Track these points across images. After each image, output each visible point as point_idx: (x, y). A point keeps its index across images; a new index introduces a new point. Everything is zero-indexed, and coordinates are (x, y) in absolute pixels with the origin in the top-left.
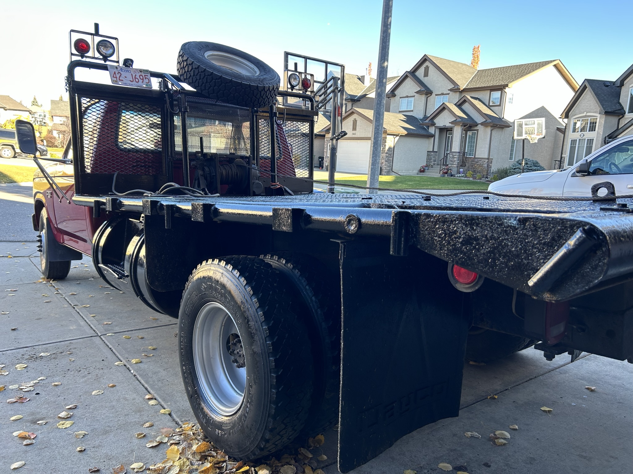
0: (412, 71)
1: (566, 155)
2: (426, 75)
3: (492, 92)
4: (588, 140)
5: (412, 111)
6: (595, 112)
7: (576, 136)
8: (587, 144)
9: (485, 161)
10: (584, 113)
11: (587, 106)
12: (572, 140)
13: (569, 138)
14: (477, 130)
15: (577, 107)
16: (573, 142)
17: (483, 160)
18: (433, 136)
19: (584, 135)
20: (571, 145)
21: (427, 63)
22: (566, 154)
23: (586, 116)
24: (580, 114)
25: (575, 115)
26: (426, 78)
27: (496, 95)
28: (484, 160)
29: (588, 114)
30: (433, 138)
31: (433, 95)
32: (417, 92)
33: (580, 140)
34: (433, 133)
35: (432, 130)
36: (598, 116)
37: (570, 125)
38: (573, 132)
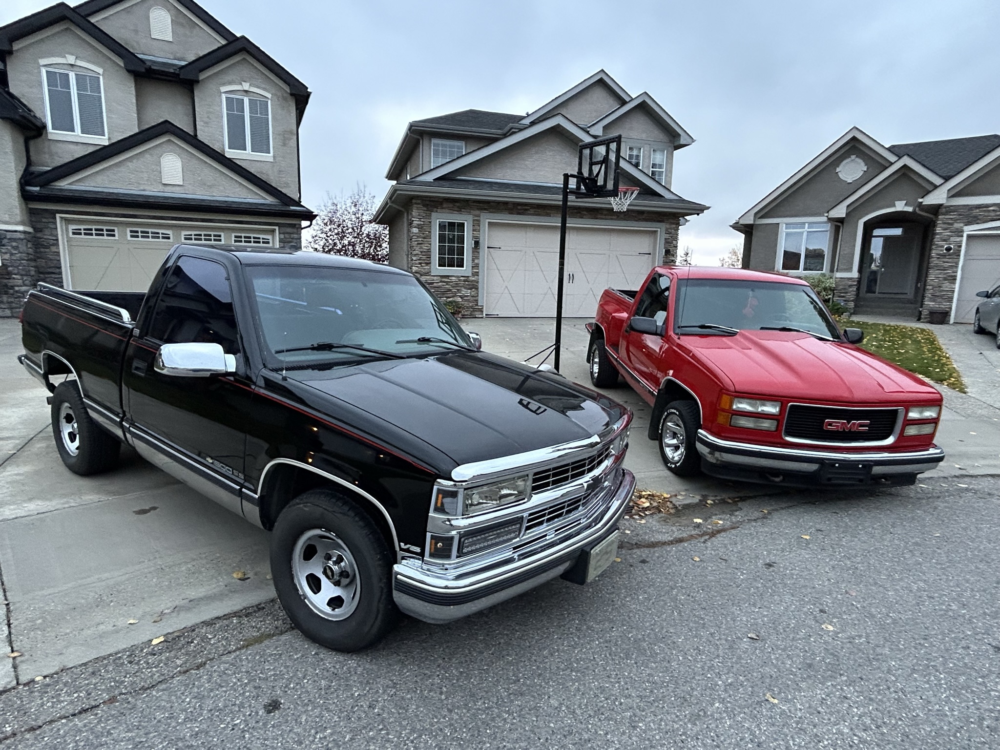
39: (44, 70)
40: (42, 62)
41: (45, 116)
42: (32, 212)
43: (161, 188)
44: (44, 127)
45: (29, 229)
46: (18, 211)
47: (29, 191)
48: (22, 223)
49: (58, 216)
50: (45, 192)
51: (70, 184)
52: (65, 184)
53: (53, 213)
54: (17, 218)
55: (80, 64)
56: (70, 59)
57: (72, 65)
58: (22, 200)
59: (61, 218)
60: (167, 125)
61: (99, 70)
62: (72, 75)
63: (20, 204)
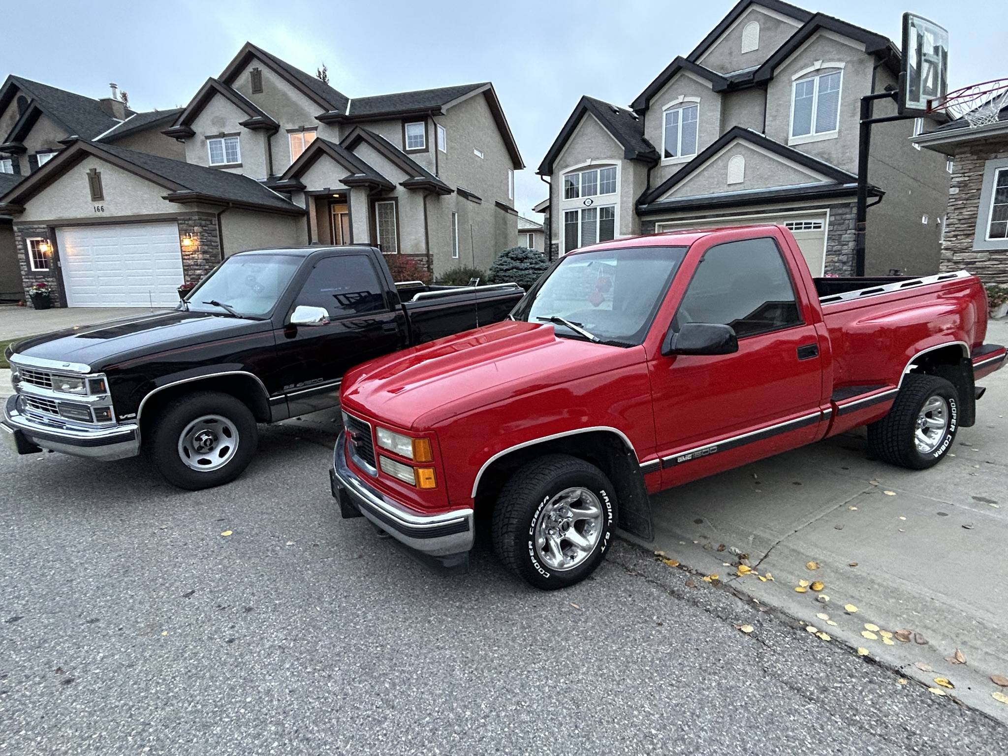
0: (223, 79)
1: (560, 240)
2: (257, 88)
3: (406, 125)
4: (602, 209)
5: (240, 166)
6: (611, 157)
7: (577, 204)
8: (601, 217)
9: (421, 261)
10: (585, 161)
11: (590, 148)
12: (567, 213)
13: (560, 211)
14: (396, 199)
15: (569, 150)
16: (571, 216)
17: (417, 258)
18: (306, 213)
19: (592, 202)
20: (566, 221)
21: (255, 64)
22: (558, 239)
23: (590, 167)
24: (576, 163)
25: (566, 167)
26: (258, 96)
27: (416, 130)
28: (420, 258)
29: (594, 163)
30: (305, 218)
31: (282, 131)
32: (245, 124)
33: (583, 211)
34: (304, 207)
35: (300, 202)
36: (619, 163)
37: (558, 186)
38: (567, 197)
39: (664, 114)
40: (664, 108)
41: (661, 149)
42: (644, 224)
43: (726, 188)
44: (660, 157)
46: (630, 225)
47: (641, 208)
49: (657, 224)
50: (652, 207)
51: (666, 198)
52: (664, 199)
53: (654, 223)
54: (630, 230)
55: (686, 99)
56: (681, 99)
57: (681, 103)
58: (636, 216)
59: (659, 225)
60: (736, 130)
61: (698, 100)
62: (681, 111)
63: (634, 219)
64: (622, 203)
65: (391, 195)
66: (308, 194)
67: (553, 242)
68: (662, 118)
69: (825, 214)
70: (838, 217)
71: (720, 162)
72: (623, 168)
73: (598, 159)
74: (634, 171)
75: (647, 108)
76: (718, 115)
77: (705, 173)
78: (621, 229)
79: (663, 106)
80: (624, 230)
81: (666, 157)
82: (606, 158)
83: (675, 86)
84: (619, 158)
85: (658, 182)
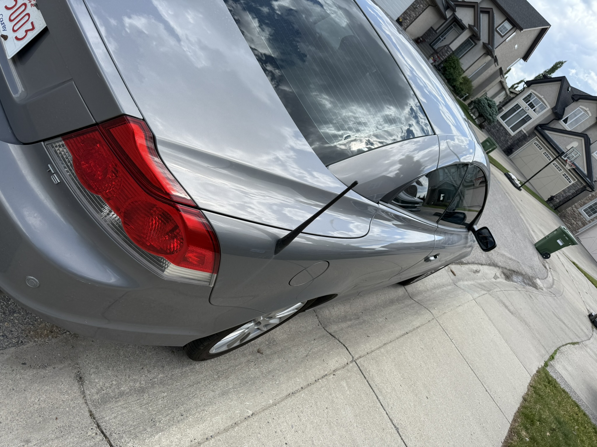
1: (506, 110)
3: (507, 21)
4: (528, 115)
6: (549, 103)
7: (523, 105)
8: (525, 117)
10: (541, 95)
11: (548, 94)
12: (517, 104)
15: (541, 86)
16: (518, 107)
18: (446, 19)
19: (528, 110)
20: (515, 106)
25: (535, 90)
29: (543, 99)
30: (444, 21)
33: (523, 109)
34: (448, 17)
36: (549, 108)
37: (525, 93)
38: (523, 99)
39: (579, 108)
40: (581, 106)
41: (565, 117)
42: (533, 133)
43: (564, 148)
44: (561, 119)
45: (527, 135)
46: (529, 129)
47: (538, 127)
48: (527, 132)
49: (536, 137)
50: (541, 130)
52: (547, 132)
53: (536, 135)
54: (528, 130)
55: (589, 112)
56: (587, 109)
57: (586, 111)
58: (534, 128)
59: (536, 138)
60: (586, 135)
61: (590, 115)
62: (583, 112)
63: (532, 128)
64: (535, 120)
65: (476, 41)
66: (454, 14)
67: (503, 108)
68: (577, 108)
69: (575, 180)
70: (576, 184)
71: (572, 139)
72: (548, 111)
73: (546, 99)
74: (550, 115)
75: (577, 101)
76: (589, 126)
77: (565, 138)
78: (526, 127)
79: (582, 105)
80: (526, 129)
81: (564, 121)
82: (547, 102)
83: (591, 104)
84: (551, 107)
85: (552, 126)
